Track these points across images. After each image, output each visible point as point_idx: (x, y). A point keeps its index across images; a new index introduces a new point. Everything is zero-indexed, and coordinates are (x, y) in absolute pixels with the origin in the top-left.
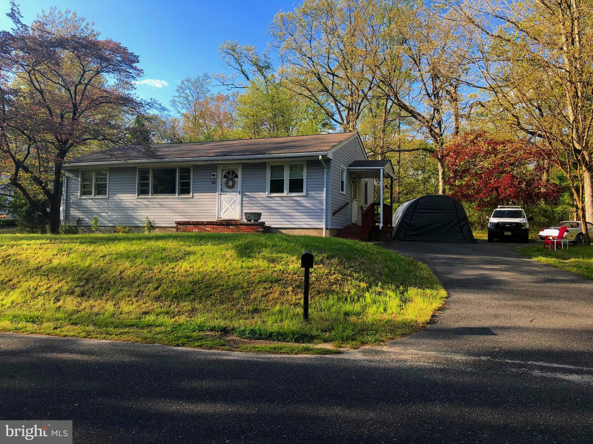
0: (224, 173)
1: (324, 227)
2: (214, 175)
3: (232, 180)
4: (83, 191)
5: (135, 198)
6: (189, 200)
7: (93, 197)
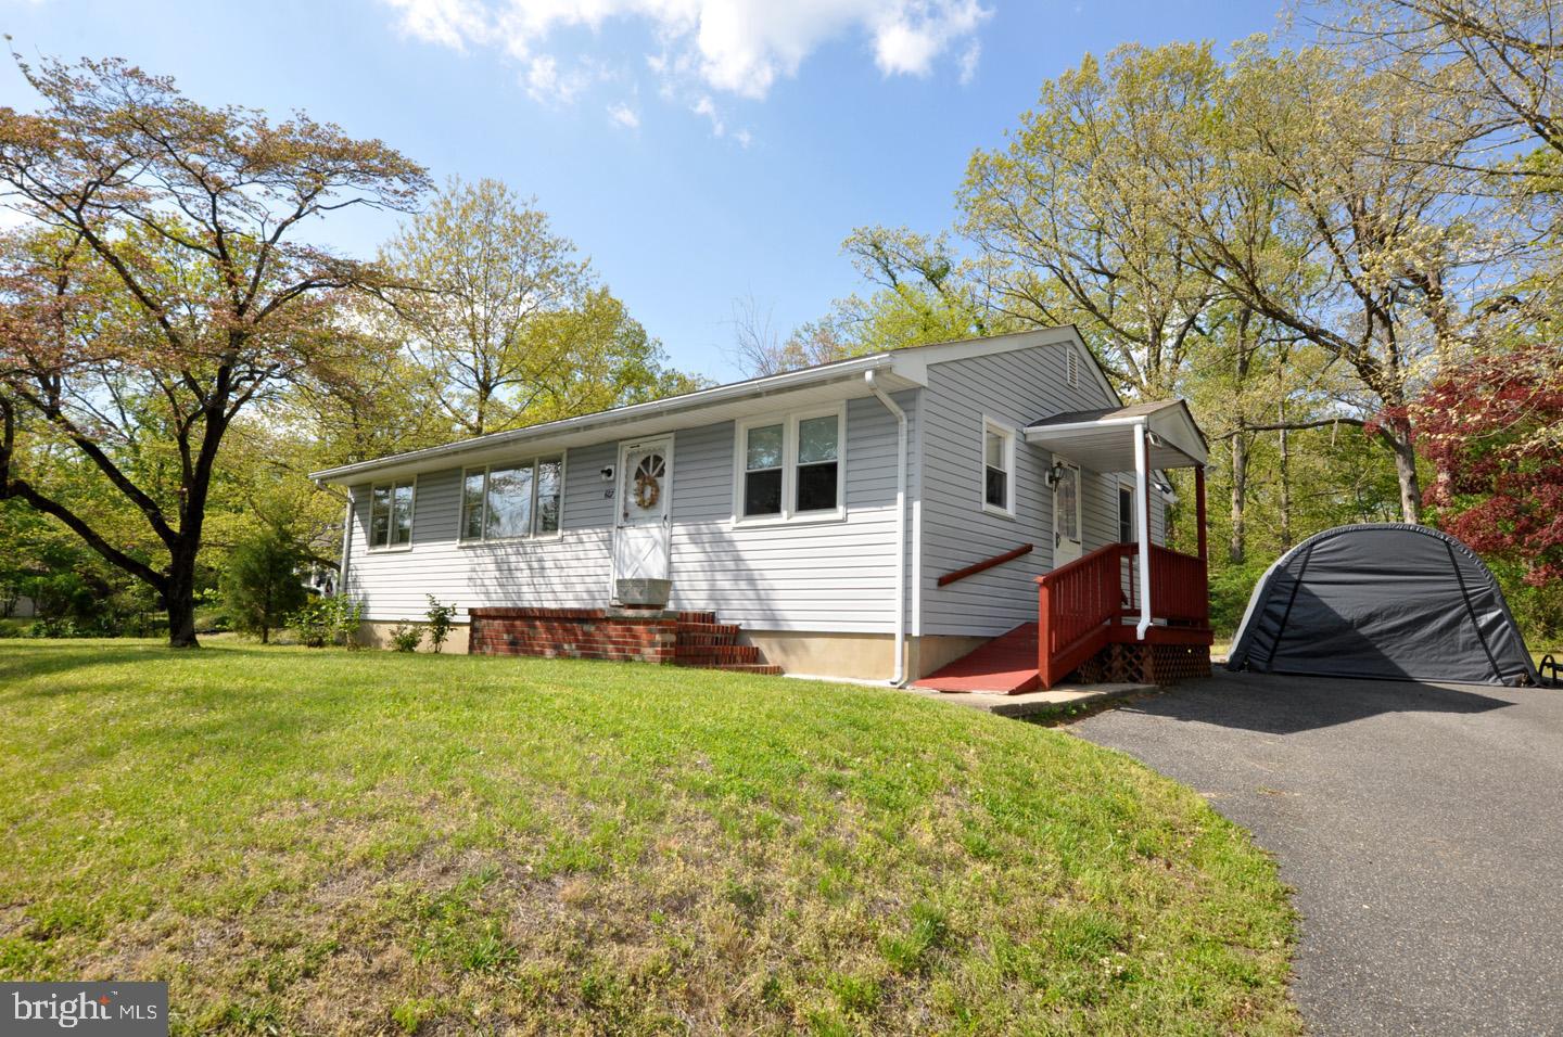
0: (636, 463)
1: (897, 630)
2: (609, 473)
3: (653, 483)
4: (376, 535)
5: (454, 547)
6: (555, 548)
7: (387, 548)
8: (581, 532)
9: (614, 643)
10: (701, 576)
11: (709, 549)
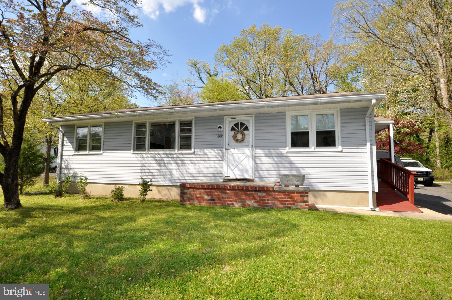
0: (232, 125)
1: (370, 190)
2: (220, 127)
3: (242, 133)
4: (78, 146)
5: (130, 154)
6: (190, 156)
7: (87, 152)
8: (205, 150)
9: (279, 201)
10: (272, 169)
11: (276, 159)
